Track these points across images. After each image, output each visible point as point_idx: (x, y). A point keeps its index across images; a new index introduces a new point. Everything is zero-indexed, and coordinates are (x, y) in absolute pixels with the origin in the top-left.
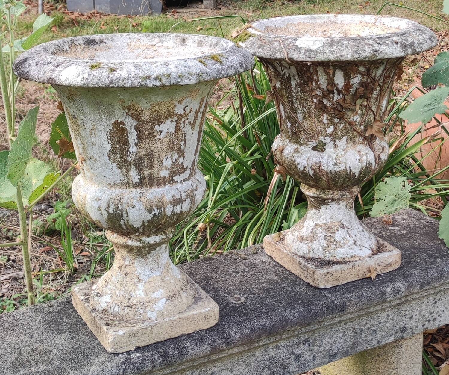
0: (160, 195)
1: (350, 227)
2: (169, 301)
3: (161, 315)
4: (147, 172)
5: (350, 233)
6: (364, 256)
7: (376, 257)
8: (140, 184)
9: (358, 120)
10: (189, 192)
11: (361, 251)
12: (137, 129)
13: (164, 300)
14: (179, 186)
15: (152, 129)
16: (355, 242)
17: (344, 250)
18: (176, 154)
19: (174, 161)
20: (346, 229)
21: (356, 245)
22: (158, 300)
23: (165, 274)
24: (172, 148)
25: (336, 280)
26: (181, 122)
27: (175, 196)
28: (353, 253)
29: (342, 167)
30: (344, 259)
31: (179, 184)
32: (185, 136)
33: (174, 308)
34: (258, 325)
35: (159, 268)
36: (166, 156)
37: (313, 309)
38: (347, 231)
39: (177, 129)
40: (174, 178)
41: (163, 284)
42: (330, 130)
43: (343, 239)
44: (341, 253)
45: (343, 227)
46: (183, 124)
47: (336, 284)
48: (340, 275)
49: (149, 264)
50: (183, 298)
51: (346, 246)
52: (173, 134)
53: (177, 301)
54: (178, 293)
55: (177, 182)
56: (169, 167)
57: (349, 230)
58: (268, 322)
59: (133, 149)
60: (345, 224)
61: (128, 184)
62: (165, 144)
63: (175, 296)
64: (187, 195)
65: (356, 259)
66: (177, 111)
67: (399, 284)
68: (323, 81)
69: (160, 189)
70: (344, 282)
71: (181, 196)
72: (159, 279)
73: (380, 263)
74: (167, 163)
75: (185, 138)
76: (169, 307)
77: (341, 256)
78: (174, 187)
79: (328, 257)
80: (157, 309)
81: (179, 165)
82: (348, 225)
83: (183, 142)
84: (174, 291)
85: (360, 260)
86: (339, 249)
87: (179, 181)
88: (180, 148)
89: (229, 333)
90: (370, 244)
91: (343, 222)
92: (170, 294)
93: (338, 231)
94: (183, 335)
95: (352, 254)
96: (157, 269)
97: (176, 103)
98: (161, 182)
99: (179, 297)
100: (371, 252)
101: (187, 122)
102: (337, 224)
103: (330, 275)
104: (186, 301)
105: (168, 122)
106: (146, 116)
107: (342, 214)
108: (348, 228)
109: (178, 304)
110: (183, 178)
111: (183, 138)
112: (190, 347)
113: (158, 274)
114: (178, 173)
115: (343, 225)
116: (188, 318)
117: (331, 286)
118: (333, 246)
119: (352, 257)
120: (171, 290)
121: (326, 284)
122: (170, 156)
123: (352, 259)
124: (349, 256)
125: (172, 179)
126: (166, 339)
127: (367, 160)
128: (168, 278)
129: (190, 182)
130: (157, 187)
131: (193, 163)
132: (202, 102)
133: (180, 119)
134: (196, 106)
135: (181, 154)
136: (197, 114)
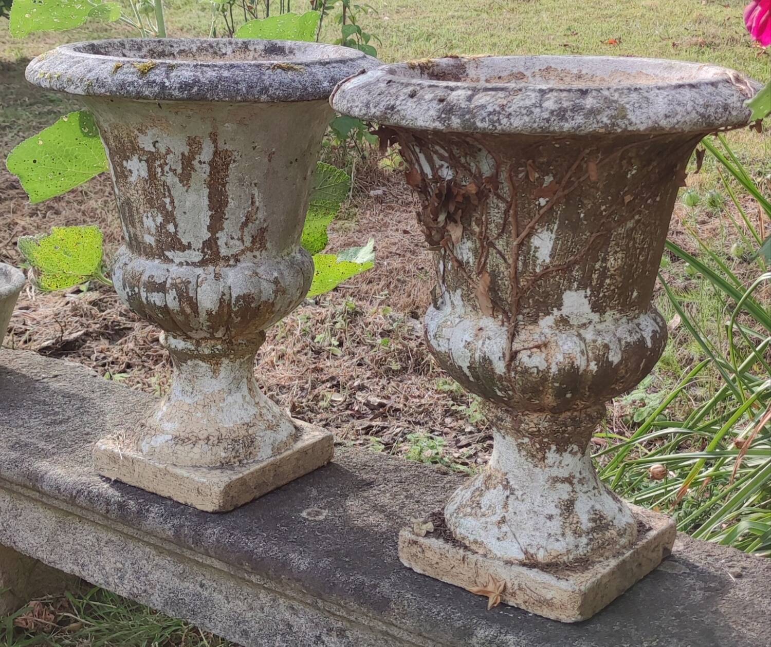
0: (141, 269)
1: (519, 493)
2: (173, 442)
3: (153, 452)
4: (131, 230)
5: (509, 502)
6: (499, 555)
7: (524, 570)
9: (471, 260)
10: (178, 281)
11: (498, 543)
12: (112, 159)
13: (170, 437)
14: (173, 268)
15: (122, 165)
16: (503, 521)
17: (474, 523)
18: (160, 215)
19: (159, 225)
20: (508, 493)
21: (500, 528)
22: (163, 432)
23: (200, 407)
24: (151, 204)
25: (431, 566)
26: (156, 165)
27: (152, 277)
28: (482, 536)
30: (463, 539)
31: (174, 265)
32: (169, 191)
33: (171, 454)
34: (247, 544)
35: (193, 395)
36: (145, 212)
37: (334, 575)
38: (507, 497)
39: (152, 175)
40: (167, 253)
41: (185, 417)
43: (490, 506)
44: (466, 526)
45: (506, 487)
46: (159, 170)
47: (430, 572)
48: (439, 561)
49: (182, 381)
50: (196, 450)
51: (483, 519)
52: (147, 181)
53: (181, 448)
54: (194, 439)
55: (172, 261)
56: (153, 231)
57: (512, 498)
58: (261, 549)
59: (116, 190)
60: (511, 483)
61: (125, 241)
62: (140, 192)
63: (186, 440)
64: (172, 284)
65: (481, 551)
66: (143, 146)
69: (147, 262)
70: (446, 579)
71: (165, 282)
72: (186, 408)
73: (524, 586)
74: (150, 223)
75: (170, 194)
76: (166, 449)
77: (463, 532)
78: (165, 266)
80: (152, 443)
81: (168, 234)
82: (516, 487)
83: (168, 200)
84: (191, 434)
85: (485, 556)
86: (470, 518)
87: (177, 261)
88: (165, 207)
89: (206, 529)
90: (534, 543)
91: (509, 476)
92: (182, 434)
93: (495, 488)
94: (170, 499)
95: (478, 538)
96: (189, 394)
97: (136, 132)
98: (148, 252)
99: (192, 445)
100: (522, 557)
101: (167, 168)
102: (499, 475)
103: (419, 549)
104: (197, 456)
105: (135, 159)
106: (112, 142)
107: (512, 460)
108: (512, 494)
109: (179, 452)
110: (185, 259)
111: (167, 194)
112: (153, 515)
113: (188, 401)
114: (172, 247)
115: (508, 482)
116: (176, 477)
117: (422, 572)
118: (469, 510)
119: (476, 542)
120: (188, 430)
121: (413, 564)
122: (149, 215)
123: (473, 547)
124: (472, 539)
125: (164, 255)
126: (150, 490)
127: (481, 350)
128: (199, 415)
129: (199, 271)
130: (144, 258)
131: (211, 245)
132: (194, 143)
133: (151, 159)
134: (180, 147)
135: (169, 217)
136: (187, 162)
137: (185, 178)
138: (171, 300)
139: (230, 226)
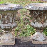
4: (4, 22)
5: (40, 37)
6: (41, 41)
8: (3, 24)
9: (40, 19)
12: (2, 16)
13: (7, 40)
24: (7, 19)
29: (37, 26)
31: (9, 24)
42: (36, 20)
44: (37, 39)
59: (2, 19)
60: (40, 35)
61: (2, 23)
66: (7, 14)
67: (45, 46)
68: (34, 13)
69: (6, 25)
71: (9, 26)
73: (44, 42)
74: (7, 21)
75: (9, 18)
79: (35, 39)
84: (9, 39)
93: (38, 36)
100: (43, 40)
105: (6, 16)
106: (3, 14)
113: (8, 36)
119: (39, 40)
121: (34, 43)
129: (11, 25)
131: (12, 22)
132: (12, 14)
133: (8, 16)
134: (11, 14)
135: (9, 20)
136: (11, 15)
137: (11, 17)
138: (10, 28)
139: (13, 20)
